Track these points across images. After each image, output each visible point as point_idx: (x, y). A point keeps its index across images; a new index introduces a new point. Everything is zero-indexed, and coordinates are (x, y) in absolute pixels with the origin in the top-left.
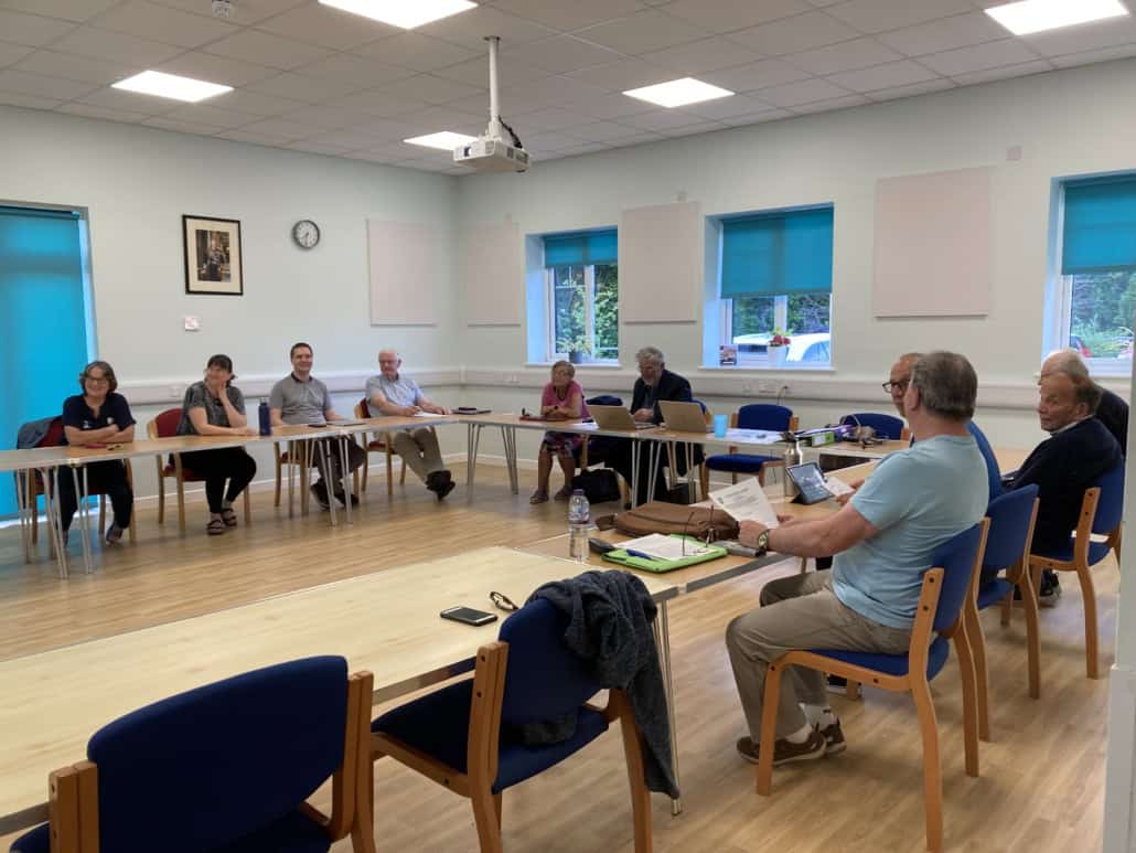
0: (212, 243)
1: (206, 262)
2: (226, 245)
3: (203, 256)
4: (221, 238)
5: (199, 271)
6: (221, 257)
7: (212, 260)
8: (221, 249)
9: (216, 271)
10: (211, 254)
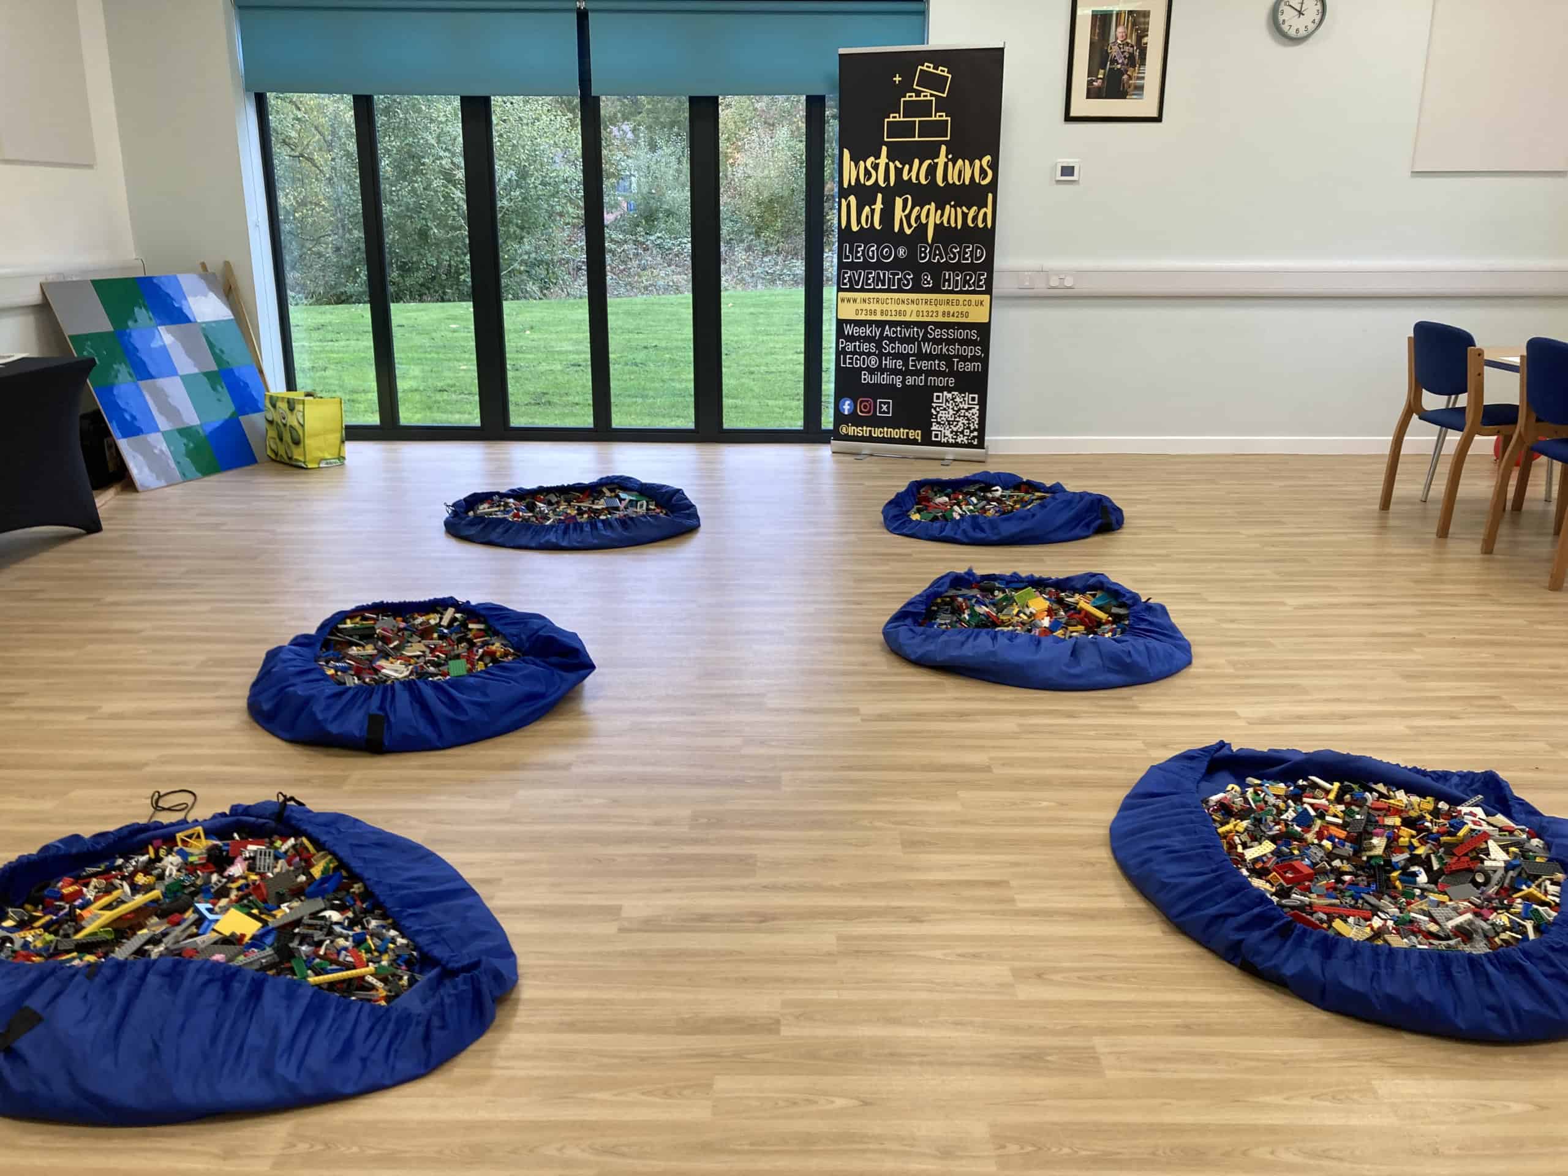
0: (1118, 33)
1: (1104, 68)
2: (1142, 33)
3: (1099, 54)
4: (1134, 24)
5: (1090, 83)
6: (1132, 55)
7: (1114, 61)
8: (1132, 41)
9: (1120, 80)
10: (1114, 51)
